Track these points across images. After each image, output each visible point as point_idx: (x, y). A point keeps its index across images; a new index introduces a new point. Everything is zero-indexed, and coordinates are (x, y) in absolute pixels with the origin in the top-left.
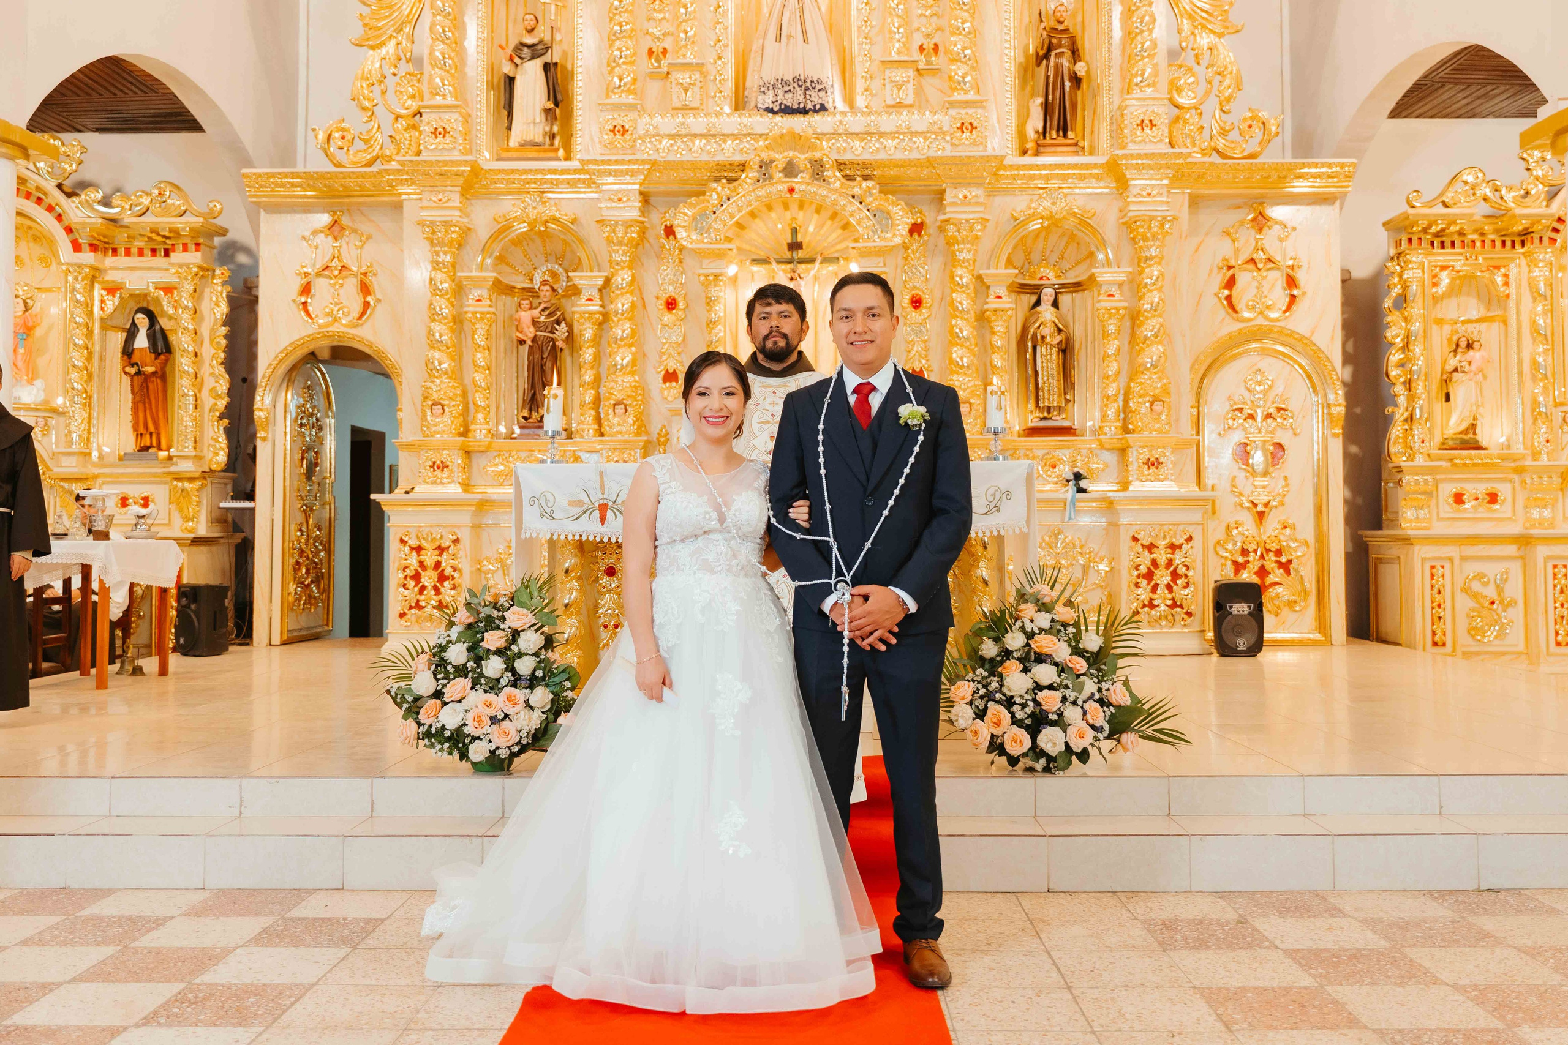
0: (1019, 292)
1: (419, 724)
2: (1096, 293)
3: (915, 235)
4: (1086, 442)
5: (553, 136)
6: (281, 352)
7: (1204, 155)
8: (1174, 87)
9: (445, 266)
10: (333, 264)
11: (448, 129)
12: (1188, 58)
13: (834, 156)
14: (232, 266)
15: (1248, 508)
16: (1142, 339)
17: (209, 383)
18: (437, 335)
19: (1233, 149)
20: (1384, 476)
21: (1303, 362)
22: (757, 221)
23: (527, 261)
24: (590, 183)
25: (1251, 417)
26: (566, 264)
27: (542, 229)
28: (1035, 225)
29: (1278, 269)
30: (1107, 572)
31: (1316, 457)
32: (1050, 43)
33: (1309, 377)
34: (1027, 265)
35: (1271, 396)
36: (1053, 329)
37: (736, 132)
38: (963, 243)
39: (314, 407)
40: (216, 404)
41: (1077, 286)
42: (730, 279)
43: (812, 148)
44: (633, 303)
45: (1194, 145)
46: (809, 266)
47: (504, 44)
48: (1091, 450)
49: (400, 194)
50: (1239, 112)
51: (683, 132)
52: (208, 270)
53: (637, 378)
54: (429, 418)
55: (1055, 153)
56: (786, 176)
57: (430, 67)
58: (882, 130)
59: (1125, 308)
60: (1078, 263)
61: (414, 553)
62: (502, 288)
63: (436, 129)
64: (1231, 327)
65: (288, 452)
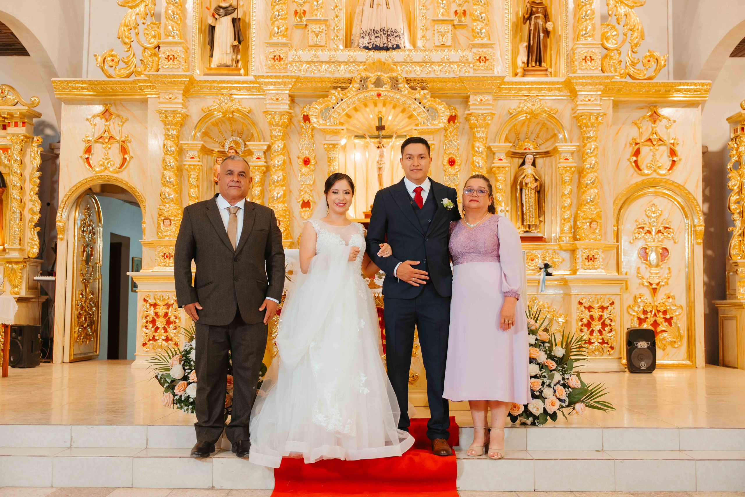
0: (512, 157)
1: (174, 395)
2: (558, 157)
3: (452, 123)
4: (552, 246)
5: (237, 62)
6: (73, 187)
7: (621, 77)
8: (605, 37)
9: (173, 137)
10: (105, 135)
11: (176, 56)
12: (613, 21)
13: (404, 75)
14: (43, 136)
15: (647, 286)
16: (585, 185)
17: (29, 205)
18: (168, 178)
19: (639, 74)
20: (728, 268)
21: (680, 200)
22: (358, 113)
23: (221, 135)
24: (259, 89)
25: (649, 232)
26: (244, 137)
27: (231, 116)
28: (522, 117)
29: (665, 145)
30: (563, 323)
31: (687, 256)
32: (532, 10)
33: (683, 208)
34: (517, 141)
35: (661, 220)
36: (532, 179)
37: (346, 60)
38: (480, 127)
39: (91, 221)
40: (33, 218)
41: (547, 154)
42: (342, 147)
43: (392, 70)
44: (284, 160)
45: (616, 71)
46: (388, 140)
47: (209, 6)
48: (554, 251)
49: (146, 94)
50: (642, 52)
51: (315, 60)
52: (29, 138)
53: (286, 205)
54: (162, 226)
55: (534, 75)
56: (376, 87)
57: (165, 20)
58: (432, 60)
59: (575, 167)
60: (547, 140)
61: (152, 308)
62: (205, 151)
63: (169, 56)
64: (637, 179)
65: (76, 247)
